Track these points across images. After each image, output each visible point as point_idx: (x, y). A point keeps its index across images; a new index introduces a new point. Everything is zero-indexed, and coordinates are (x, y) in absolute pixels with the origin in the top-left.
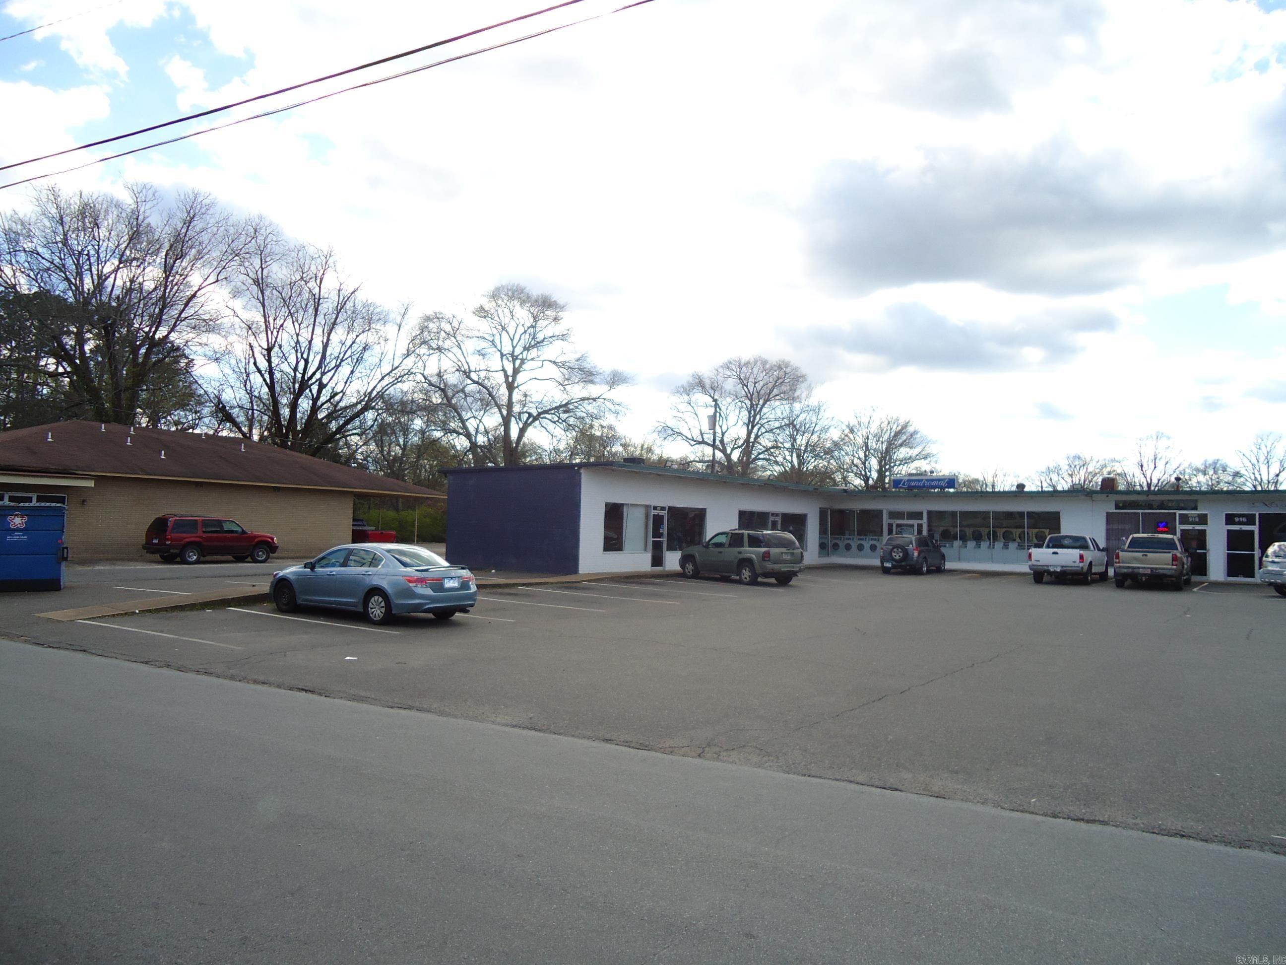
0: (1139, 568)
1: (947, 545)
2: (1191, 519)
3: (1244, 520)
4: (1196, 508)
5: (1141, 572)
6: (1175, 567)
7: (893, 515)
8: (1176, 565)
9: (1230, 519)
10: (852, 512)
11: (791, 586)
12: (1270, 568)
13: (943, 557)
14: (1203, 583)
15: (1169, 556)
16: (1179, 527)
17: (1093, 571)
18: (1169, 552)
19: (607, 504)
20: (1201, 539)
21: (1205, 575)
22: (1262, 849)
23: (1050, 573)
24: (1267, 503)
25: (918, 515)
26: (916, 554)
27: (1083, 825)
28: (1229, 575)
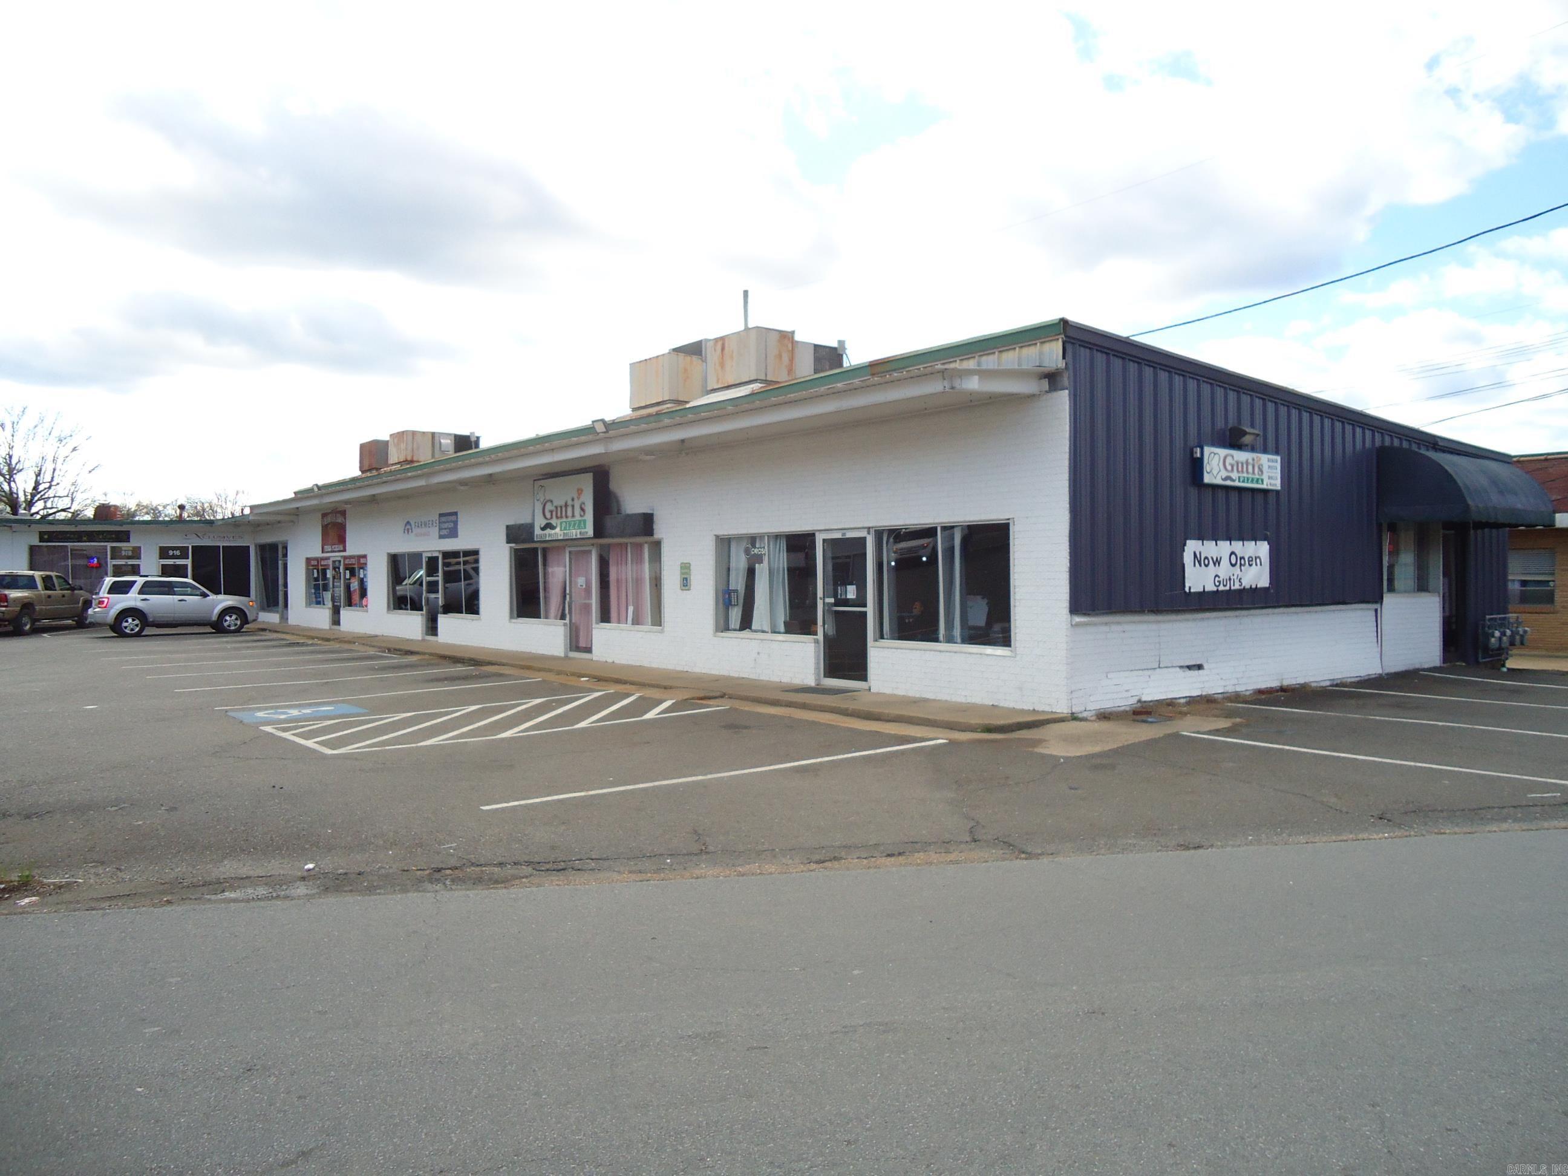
2: (123, 553)
3: (178, 553)
4: (128, 541)
8: (6, 606)
9: (164, 553)
16: (111, 562)
24: (199, 535)
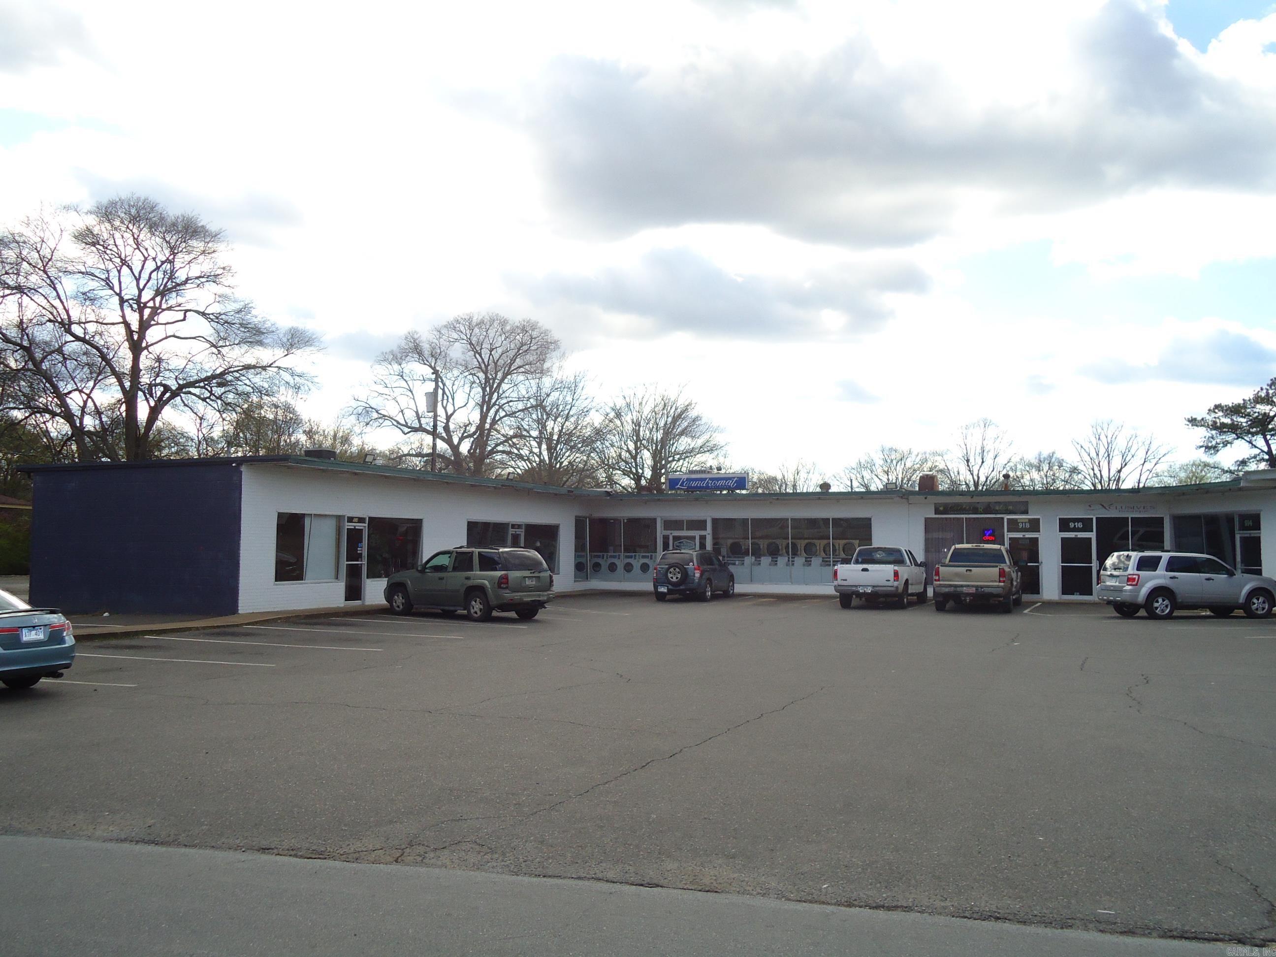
0: (962, 586)
1: (737, 563)
2: (1021, 526)
3: (1080, 525)
4: (1026, 512)
5: (964, 592)
6: (1002, 584)
7: (670, 524)
8: (1004, 582)
9: (1064, 525)
10: (617, 520)
11: (537, 621)
12: (1108, 583)
13: (731, 578)
14: (1037, 602)
15: (996, 571)
16: (1008, 535)
17: (910, 591)
18: (997, 566)
19: (280, 515)
20: (1032, 549)
21: (1038, 593)
22: (1086, 929)
23: (859, 595)
24: (1107, 505)
25: (700, 525)
26: (697, 575)
27: (881, 913)
28: (1063, 593)
